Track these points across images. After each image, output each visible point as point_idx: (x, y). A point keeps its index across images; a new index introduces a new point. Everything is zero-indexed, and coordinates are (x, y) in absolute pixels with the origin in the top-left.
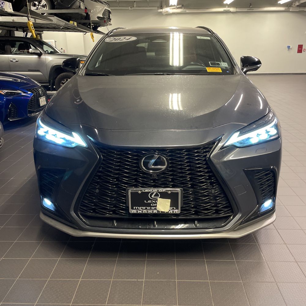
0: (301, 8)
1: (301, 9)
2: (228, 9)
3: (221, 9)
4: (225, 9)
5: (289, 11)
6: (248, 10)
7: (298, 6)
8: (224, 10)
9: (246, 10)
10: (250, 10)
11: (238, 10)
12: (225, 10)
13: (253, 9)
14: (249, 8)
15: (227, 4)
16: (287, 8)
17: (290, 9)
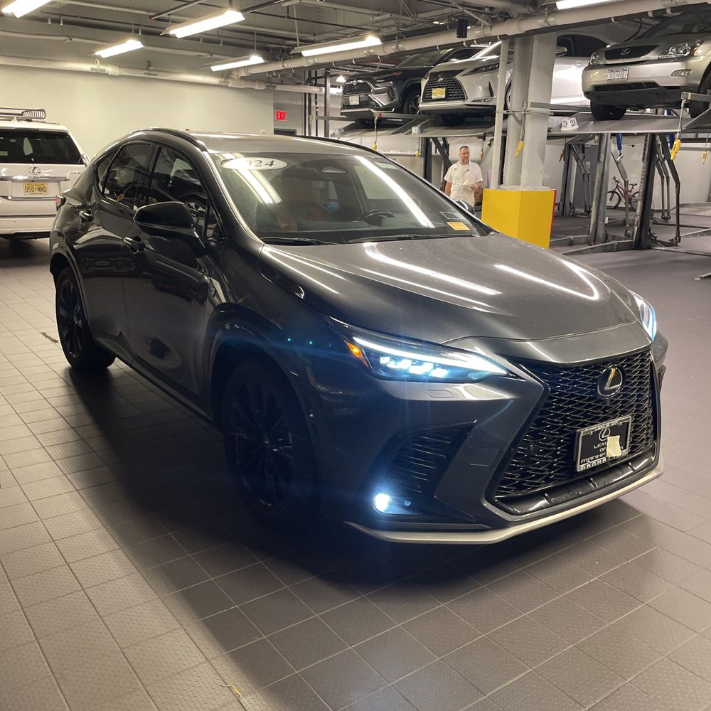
0: (248, 83)
1: (249, 85)
2: (102, 67)
3: (87, 67)
4: (95, 66)
5: (227, 87)
6: (146, 74)
7: (242, 78)
8: (92, 69)
9: (141, 74)
10: (149, 74)
11: (124, 72)
12: (95, 69)
13: (156, 75)
14: (148, 72)
15: (99, 58)
16: (223, 80)
17: (228, 82)
